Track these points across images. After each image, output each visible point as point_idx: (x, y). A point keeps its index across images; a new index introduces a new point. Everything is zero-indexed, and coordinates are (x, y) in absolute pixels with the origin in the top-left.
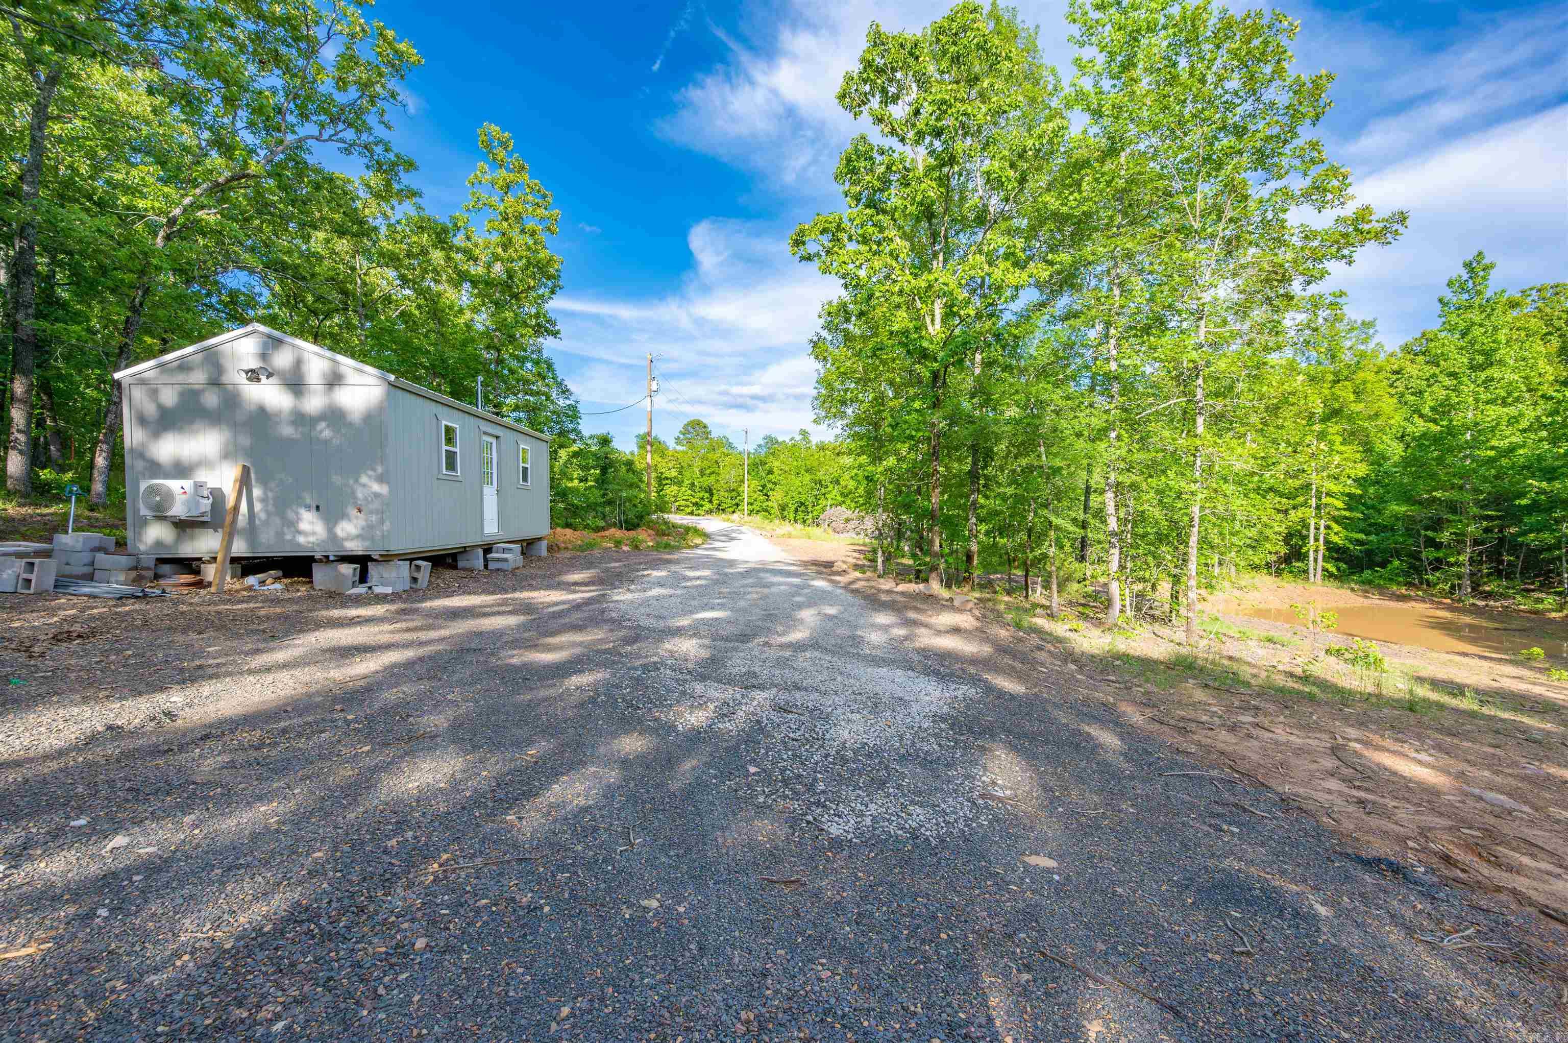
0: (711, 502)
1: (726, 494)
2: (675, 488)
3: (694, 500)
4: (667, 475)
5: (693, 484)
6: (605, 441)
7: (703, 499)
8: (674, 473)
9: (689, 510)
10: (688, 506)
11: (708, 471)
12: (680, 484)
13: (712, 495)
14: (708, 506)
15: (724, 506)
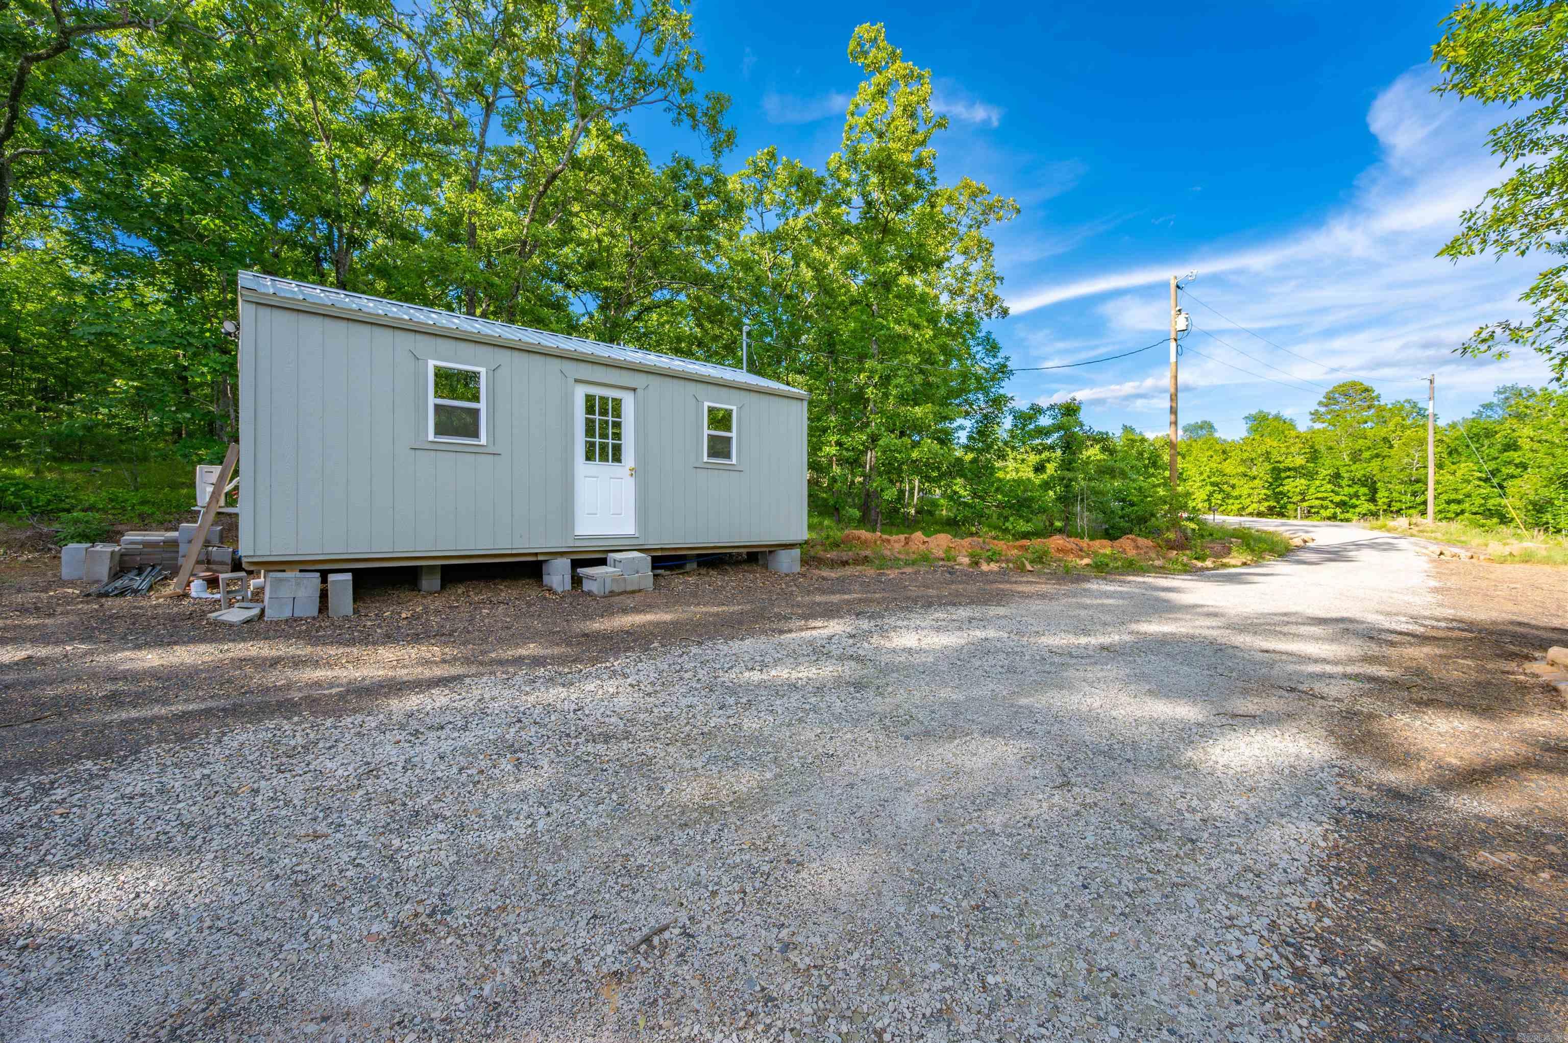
0: (1373, 500)
1: (1401, 488)
2: (1302, 482)
3: (1337, 499)
4: (1289, 463)
5: (1337, 476)
6: (1070, 410)
7: (1357, 496)
8: (1300, 461)
9: (1328, 513)
10: (1326, 508)
11: (1366, 455)
12: (1311, 476)
13: (1374, 491)
14: (1365, 506)
15: (1396, 506)
